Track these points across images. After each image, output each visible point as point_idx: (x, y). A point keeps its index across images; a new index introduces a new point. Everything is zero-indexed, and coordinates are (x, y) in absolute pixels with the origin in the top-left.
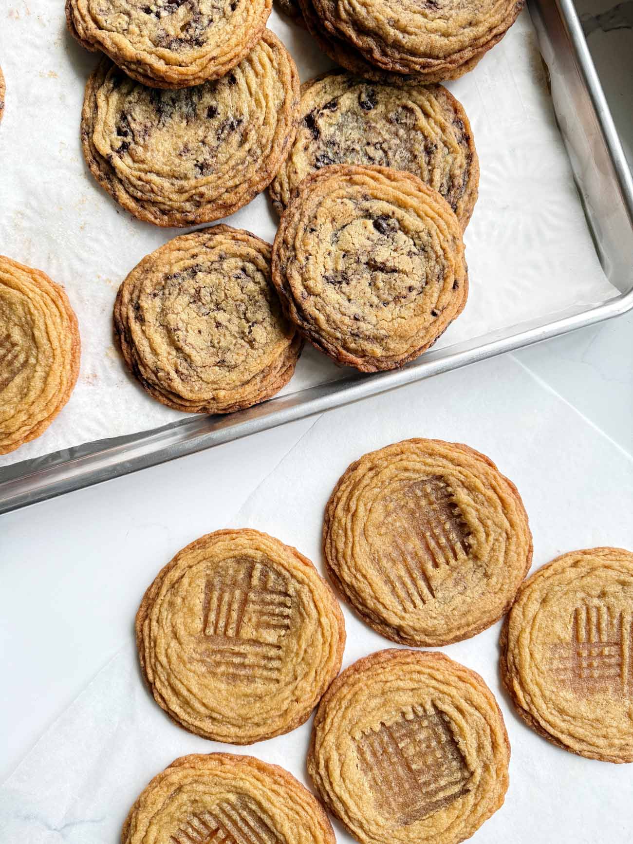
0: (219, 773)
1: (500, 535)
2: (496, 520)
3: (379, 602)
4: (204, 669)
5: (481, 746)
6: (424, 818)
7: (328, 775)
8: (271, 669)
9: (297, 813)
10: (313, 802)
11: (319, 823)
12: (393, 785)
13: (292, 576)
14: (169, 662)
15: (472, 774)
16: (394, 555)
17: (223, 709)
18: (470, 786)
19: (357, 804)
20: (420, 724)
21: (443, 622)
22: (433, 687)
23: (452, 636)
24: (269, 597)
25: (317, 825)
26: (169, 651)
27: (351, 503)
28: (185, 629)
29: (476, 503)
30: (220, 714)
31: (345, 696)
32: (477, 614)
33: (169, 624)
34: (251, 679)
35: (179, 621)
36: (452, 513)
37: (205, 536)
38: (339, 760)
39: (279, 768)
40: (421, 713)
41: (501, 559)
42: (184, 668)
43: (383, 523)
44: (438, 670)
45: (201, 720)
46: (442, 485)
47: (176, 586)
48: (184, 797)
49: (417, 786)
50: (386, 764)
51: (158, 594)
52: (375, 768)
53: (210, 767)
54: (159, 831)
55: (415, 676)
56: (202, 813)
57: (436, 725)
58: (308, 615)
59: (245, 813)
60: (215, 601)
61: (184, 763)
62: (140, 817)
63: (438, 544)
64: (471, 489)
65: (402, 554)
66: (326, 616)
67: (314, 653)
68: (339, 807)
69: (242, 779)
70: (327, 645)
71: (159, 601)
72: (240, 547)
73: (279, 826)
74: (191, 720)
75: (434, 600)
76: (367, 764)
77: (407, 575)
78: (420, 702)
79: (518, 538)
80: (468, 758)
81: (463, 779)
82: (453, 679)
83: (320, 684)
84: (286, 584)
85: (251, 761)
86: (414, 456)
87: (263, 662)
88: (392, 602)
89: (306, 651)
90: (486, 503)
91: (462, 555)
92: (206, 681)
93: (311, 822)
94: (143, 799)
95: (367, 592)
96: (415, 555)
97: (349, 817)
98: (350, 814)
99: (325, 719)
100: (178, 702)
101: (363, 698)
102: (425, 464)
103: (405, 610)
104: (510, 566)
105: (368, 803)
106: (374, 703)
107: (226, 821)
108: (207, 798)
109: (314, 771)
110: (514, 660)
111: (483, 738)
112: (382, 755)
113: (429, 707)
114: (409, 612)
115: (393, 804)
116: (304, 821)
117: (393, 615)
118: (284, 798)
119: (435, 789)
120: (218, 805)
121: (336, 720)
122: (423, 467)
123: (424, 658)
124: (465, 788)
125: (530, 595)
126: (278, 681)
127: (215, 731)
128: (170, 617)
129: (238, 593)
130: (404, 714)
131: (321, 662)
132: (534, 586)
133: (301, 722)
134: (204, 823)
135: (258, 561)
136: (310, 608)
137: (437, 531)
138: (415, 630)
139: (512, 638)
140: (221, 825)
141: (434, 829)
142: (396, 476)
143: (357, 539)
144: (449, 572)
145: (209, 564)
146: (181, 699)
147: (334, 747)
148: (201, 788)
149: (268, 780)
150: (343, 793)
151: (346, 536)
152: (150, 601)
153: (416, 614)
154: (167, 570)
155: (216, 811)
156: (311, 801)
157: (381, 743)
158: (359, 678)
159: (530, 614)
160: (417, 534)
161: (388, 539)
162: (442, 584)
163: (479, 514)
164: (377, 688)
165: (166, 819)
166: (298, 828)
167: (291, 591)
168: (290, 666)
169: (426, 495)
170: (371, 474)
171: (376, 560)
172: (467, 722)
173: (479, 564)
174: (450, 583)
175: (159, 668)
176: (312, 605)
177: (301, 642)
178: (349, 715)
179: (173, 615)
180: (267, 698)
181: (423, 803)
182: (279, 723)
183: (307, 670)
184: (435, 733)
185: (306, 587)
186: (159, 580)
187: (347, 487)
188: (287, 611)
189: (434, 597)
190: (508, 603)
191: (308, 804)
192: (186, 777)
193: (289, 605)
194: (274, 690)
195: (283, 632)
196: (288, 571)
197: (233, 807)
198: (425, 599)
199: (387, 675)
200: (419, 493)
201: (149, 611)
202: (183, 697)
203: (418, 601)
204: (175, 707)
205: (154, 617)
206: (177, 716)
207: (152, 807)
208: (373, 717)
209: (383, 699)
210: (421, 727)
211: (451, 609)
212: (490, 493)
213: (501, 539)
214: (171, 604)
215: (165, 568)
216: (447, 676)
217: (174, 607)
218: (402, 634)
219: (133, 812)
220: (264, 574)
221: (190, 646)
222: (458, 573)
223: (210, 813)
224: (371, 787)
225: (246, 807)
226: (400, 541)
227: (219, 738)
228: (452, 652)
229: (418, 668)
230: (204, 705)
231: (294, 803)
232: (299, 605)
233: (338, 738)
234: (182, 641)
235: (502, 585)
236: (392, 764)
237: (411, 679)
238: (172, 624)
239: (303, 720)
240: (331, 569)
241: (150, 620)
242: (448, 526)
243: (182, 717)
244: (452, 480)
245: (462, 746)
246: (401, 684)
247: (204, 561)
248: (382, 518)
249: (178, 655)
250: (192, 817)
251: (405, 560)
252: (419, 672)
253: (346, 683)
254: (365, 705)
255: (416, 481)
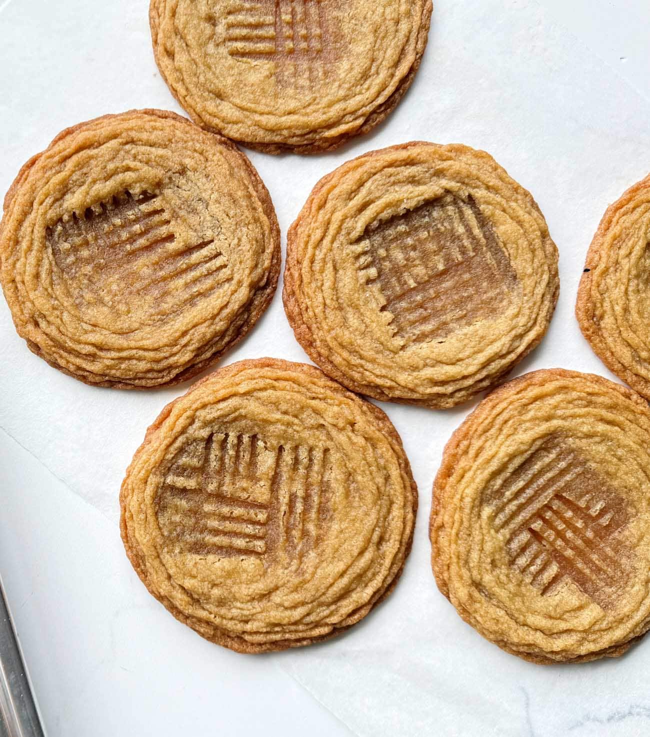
0: (454, 531)
1: (127, 152)
2: (107, 157)
3: (218, 314)
4: (312, 554)
5: (410, 179)
6: (506, 254)
7: (454, 381)
8: (311, 460)
9: (506, 422)
10: (491, 400)
11: (518, 393)
12: (466, 295)
13: (183, 431)
14: (303, 604)
15: (448, 191)
16: (156, 293)
17: (366, 527)
18: (464, 194)
19: (492, 342)
20: (384, 259)
21: (245, 229)
22: (332, 242)
23: (264, 218)
24: (214, 464)
25: (520, 395)
26: (286, 604)
27: (84, 352)
28: (257, 582)
29: (83, 183)
30: (374, 530)
31: (344, 359)
32: (234, 184)
33: (249, 605)
34: (325, 487)
35: (244, 591)
36: (100, 215)
37: (128, 556)
38: (433, 366)
39: (447, 447)
40: (368, 259)
41: (161, 152)
42: (311, 583)
43: (113, 307)
44: (309, 236)
45: (383, 557)
46: (59, 228)
47: (196, 596)
48: (488, 579)
49: (467, 264)
50: (439, 304)
51: (208, 623)
52: (443, 318)
53: (447, 544)
54: (534, 612)
55: (317, 266)
56: (508, 553)
57: (384, 238)
58: (236, 410)
59: (508, 494)
60: (217, 540)
61: (444, 580)
62: (516, 640)
63: (142, 234)
64: (65, 189)
65: (155, 282)
66: (238, 385)
67: (287, 402)
68: (495, 367)
69: (462, 499)
70: (276, 384)
71: (217, 621)
72: (142, 506)
73: (523, 447)
74: (384, 572)
75: (216, 241)
76: (438, 329)
77: (184, 276)
78: (352, 260)
79: (132, 129)
80: (426, 196)
81: (455, 202)
82: (322, 216)
83: (329, 393)
84: (195, 440)
85: (439, 486)
86: (18, 265)
87: (302, 471)
88: (218, 297)
89: (285, 413)
90: (85, 170)
91: (156, 203)
92: (329, 551)
93: (516, 404)
94: (492, 636)
95: (206, 331)
96: (158, 265)
97: (509, 353)
98: (504, 352)
99: (377, 386)
100: (358, 589)
101: (346, 336)
102: (30, 249)
103: (229, 280)
104: (170, 141)
105: (488, 328)
106: (353, 321)
107: (520, 519)
108: (488, 547)
109: (450, 400)
110: (298, 136)
111: (400, 177)
112: (426, 310)
113: (358, 248)
114: (232, 274)
115: (491, 294)
116: (516, 413)
117: (236, 295)
118: (486, 441)
119: (470, 240)
120: (497, 531)
121: (378, 372)
122: (34, 253)
123: (294, 255)
124: (467, 200)
125: (210, 115)
126: (326, 451)
127: (398, 538)
128: (239, 605)
129: (208, 508)
130: (369, 281)
131: (299, 392)
132: (199, 108)
133: (384, 418)
134: (523, 549)
135: (162, 480)
136: (227, 407)
137: (125, 235)
138: (256, 266)
139: (268, 138)
140: (525, 526)
141: (520, 241)
142: (46, 290)
143: (133, 344)
144: (179, 221)
145: (166, 550)
146: (354, 586)
147: (415, 374)
148: (475, 556)
149: (463, 463)
150: (476, 362)
151: (130, 358)
152: (219, 633)
153: (234, 265)
154: (173, 609)
155: (506, 532)
156: (490, 404)
157: (409, 310)
158: (321, 341)
159: (236, 114)
160: (129, 262)
161: (136, 301)
162: (195, 231)
163: (100, 179)
164: (333, 317)
165: (518, 603)
166: (525, 422)
167: (205, 433)
168: (306, 434)
169: (75, 249)
170: (43, 324)
171: (164, 318)
172: (379, 198)
173: (167, 181)
174: (193, 220)
175: (312, 618)
176: (222, 405)
177: (273, 420)
178: (370, 354)
179: (235, 599)
180: (350, 465)
181: (489, 255)
182: (384, 449)
183: (310, 411)
184: (396, 239)
185: (198, 414)
186: (188, 621)
187: (61, 357)
188: (232, 439)
189: (212, 241)
190: (221, 143)
191: (494, 407)
192: (461, 577)
193: (223, 436)
194: (338, 455)
195: (261, 444)
196: (176, 438)
197: (500, 510)
198: (214, 253)
199: (316, 304)
200: (71, 259)
201: (231, 634)
202: (351, 582)
203: (218, 262)
204: (365, 594)
205: (239, 627)
206: (379, 590)
207: (503, 624)
208: (373, 322)
209: (348, 309)
210: (388, 257)
211: (227, 219)
212: (70, 164)
213: (133, 152)
214: (221, 602)
215: (172, 613)
216: (317, 224)
217: (225, 598)
218: (262, 283)
219: (511, 649)
220: (182, 471)
221: (281, 574)
222: (180, 208)
223: (509, 542)
224: (469, 324)
225: (499, 493)
226: (138, 285)
227: (408, 531)
228: (286, 217)
229: (306, 263)
230: (361, 553)
231: (492, 427)
232: (223, 422)
233: (403, 369)
234: (272, 586)
235: (195, 151)
236: (437, 296)
237: (322, 271)
238: (248, 601)
239: (381, 416)
240: (176, 378)
241: (244, 632)
242: (118, 221)
243: (380, 585)
244: (51, 214)
245: (411, 204)
246: (328, 284)
247: (162, 557)
248: (105, 309)
249: (292, 592)
250: (515, 567)
251: (164, 279)
252: (312, 262)
253: (327, 357)
254: (357, 333)
255: (54, 263)
